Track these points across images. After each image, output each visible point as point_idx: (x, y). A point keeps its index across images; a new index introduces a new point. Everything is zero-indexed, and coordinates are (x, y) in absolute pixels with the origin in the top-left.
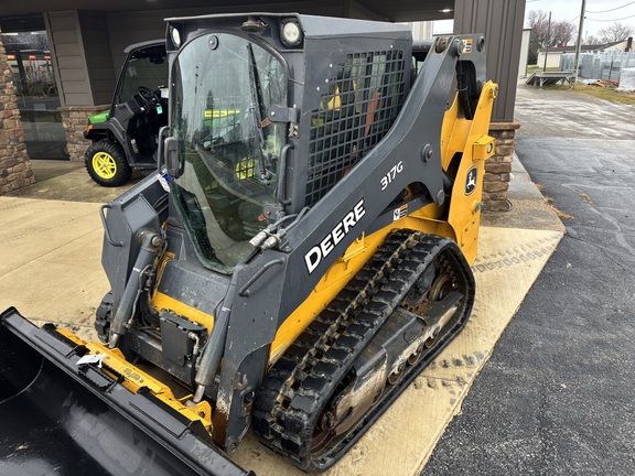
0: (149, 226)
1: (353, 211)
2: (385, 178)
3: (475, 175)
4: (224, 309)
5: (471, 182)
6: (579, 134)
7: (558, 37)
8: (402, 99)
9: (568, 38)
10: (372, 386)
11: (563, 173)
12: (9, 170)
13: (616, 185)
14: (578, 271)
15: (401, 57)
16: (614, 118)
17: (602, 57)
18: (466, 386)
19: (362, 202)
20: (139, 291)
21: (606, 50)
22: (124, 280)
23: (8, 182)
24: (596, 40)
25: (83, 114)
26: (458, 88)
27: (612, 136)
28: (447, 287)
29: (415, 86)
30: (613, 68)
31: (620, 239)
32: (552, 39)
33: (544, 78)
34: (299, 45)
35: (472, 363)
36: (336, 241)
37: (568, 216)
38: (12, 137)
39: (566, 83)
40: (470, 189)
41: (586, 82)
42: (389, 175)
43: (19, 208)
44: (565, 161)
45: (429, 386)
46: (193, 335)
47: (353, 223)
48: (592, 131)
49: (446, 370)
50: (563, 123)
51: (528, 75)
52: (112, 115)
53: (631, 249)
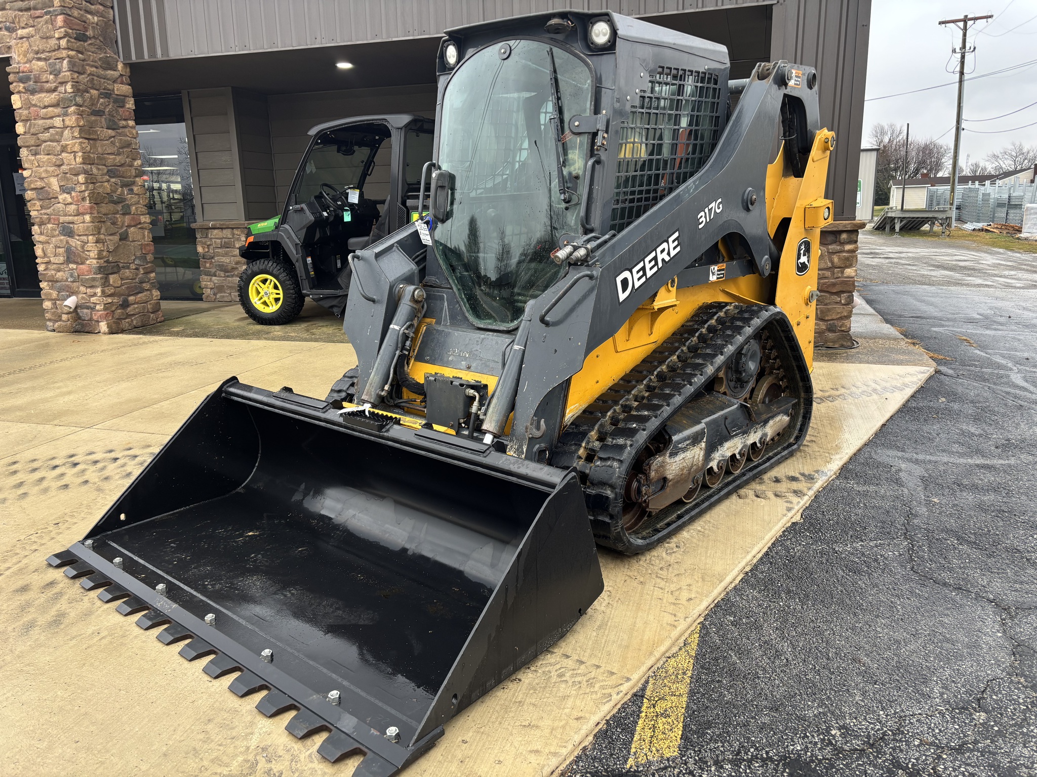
0: (408, 279)
1: (668, 242)
2: (702, 214)
3: (808, 251)
4: (516, 347)
5: (804, 259)
6: (958, 283)
7: (921, 164)
8: (716, 135)
9: (938, 166)
10: (688, 463)
11: (935, 318)
12: (131, 298)
13: (1012, 331)
14: (956, 406)
15: (716, 83)
16: (1012, 268)
17: (994, 191)
18: (806, 498)
19: (676, 235)
20: (398, 353)
21: (999, 182)
22: (377, 342)
23: (129, 316)
24: (984, 169)
25: (227, 233)
26: (784, 136)
27: (1008, 286)
28: (774, 392)
29: (733, 118)
30: (1012, 205)
31: (1017, 379)
32: (912, 167)
33: (902, 219)
34: (610, 47)
35: (813, 479)
36: (649, 273)
37: (941, 357)
38: (138, 254)
39: (937, 228)
40: (802, 268)
41: (969, 226)
42: (707, 210)
43: (150, 345)
44: (936, 307)
45: (757, 496)
46: (471, 392)
47: (667, 259)
48: (979, 281)
49: (778, 485)
50: (933, 273)
51: (876, 219)
52: (283, 221)
53: (1032, 388)
